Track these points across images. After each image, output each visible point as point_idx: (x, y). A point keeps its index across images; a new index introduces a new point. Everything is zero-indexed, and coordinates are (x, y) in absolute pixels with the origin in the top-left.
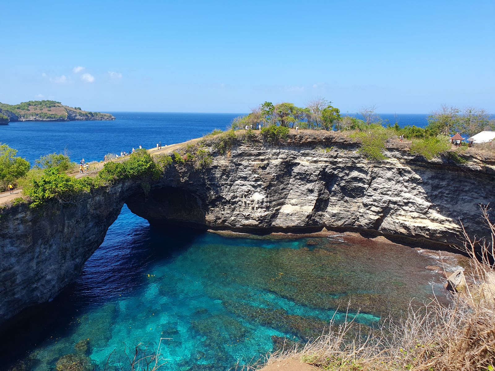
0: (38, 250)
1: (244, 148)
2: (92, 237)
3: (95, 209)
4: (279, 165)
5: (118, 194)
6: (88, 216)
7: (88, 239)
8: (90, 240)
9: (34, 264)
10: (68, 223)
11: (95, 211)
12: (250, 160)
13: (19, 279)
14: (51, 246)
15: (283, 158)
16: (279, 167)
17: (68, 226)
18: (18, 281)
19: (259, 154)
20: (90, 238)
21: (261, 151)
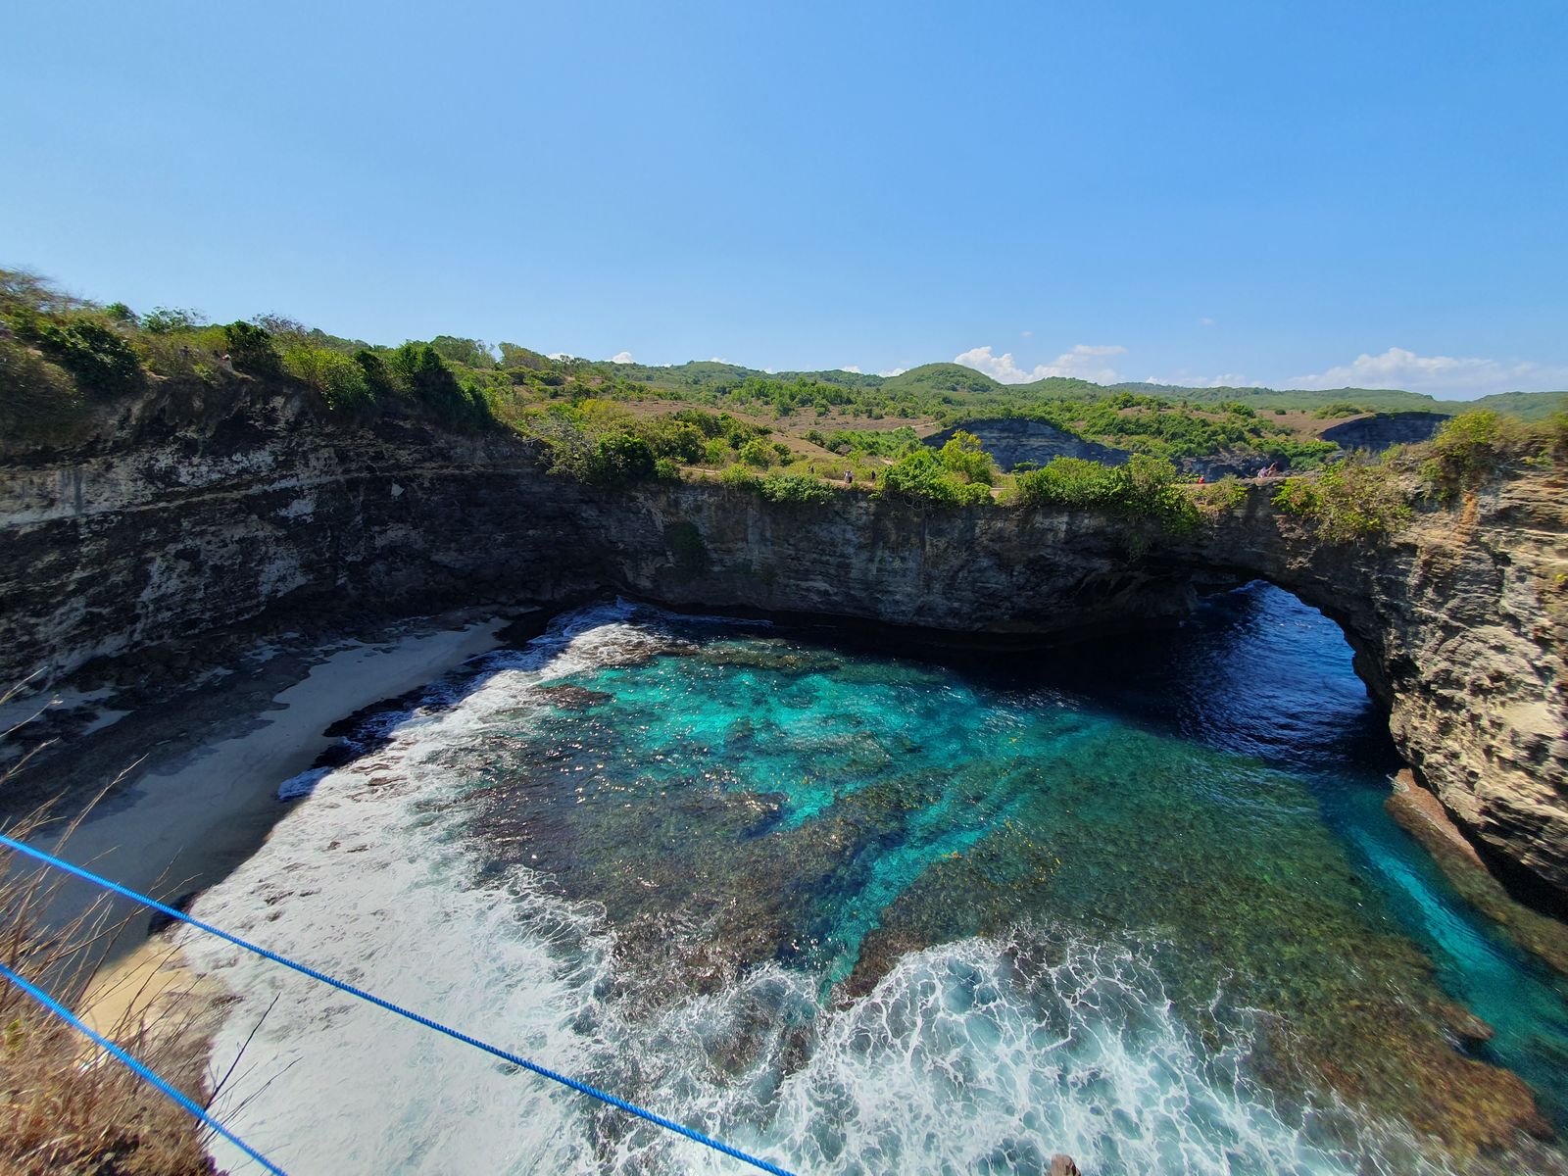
0: (879, 553)
1: (1530, 487)
2: (993, 585)
5: (1062, 535)
6: (977, 546)
7: (982, 584)
8: (987, 588)
9: (873, 568)
11: (992, 544)
12: (1546, 548)
13: (854, 574)
18: (851, 575)
20: (989, 585)
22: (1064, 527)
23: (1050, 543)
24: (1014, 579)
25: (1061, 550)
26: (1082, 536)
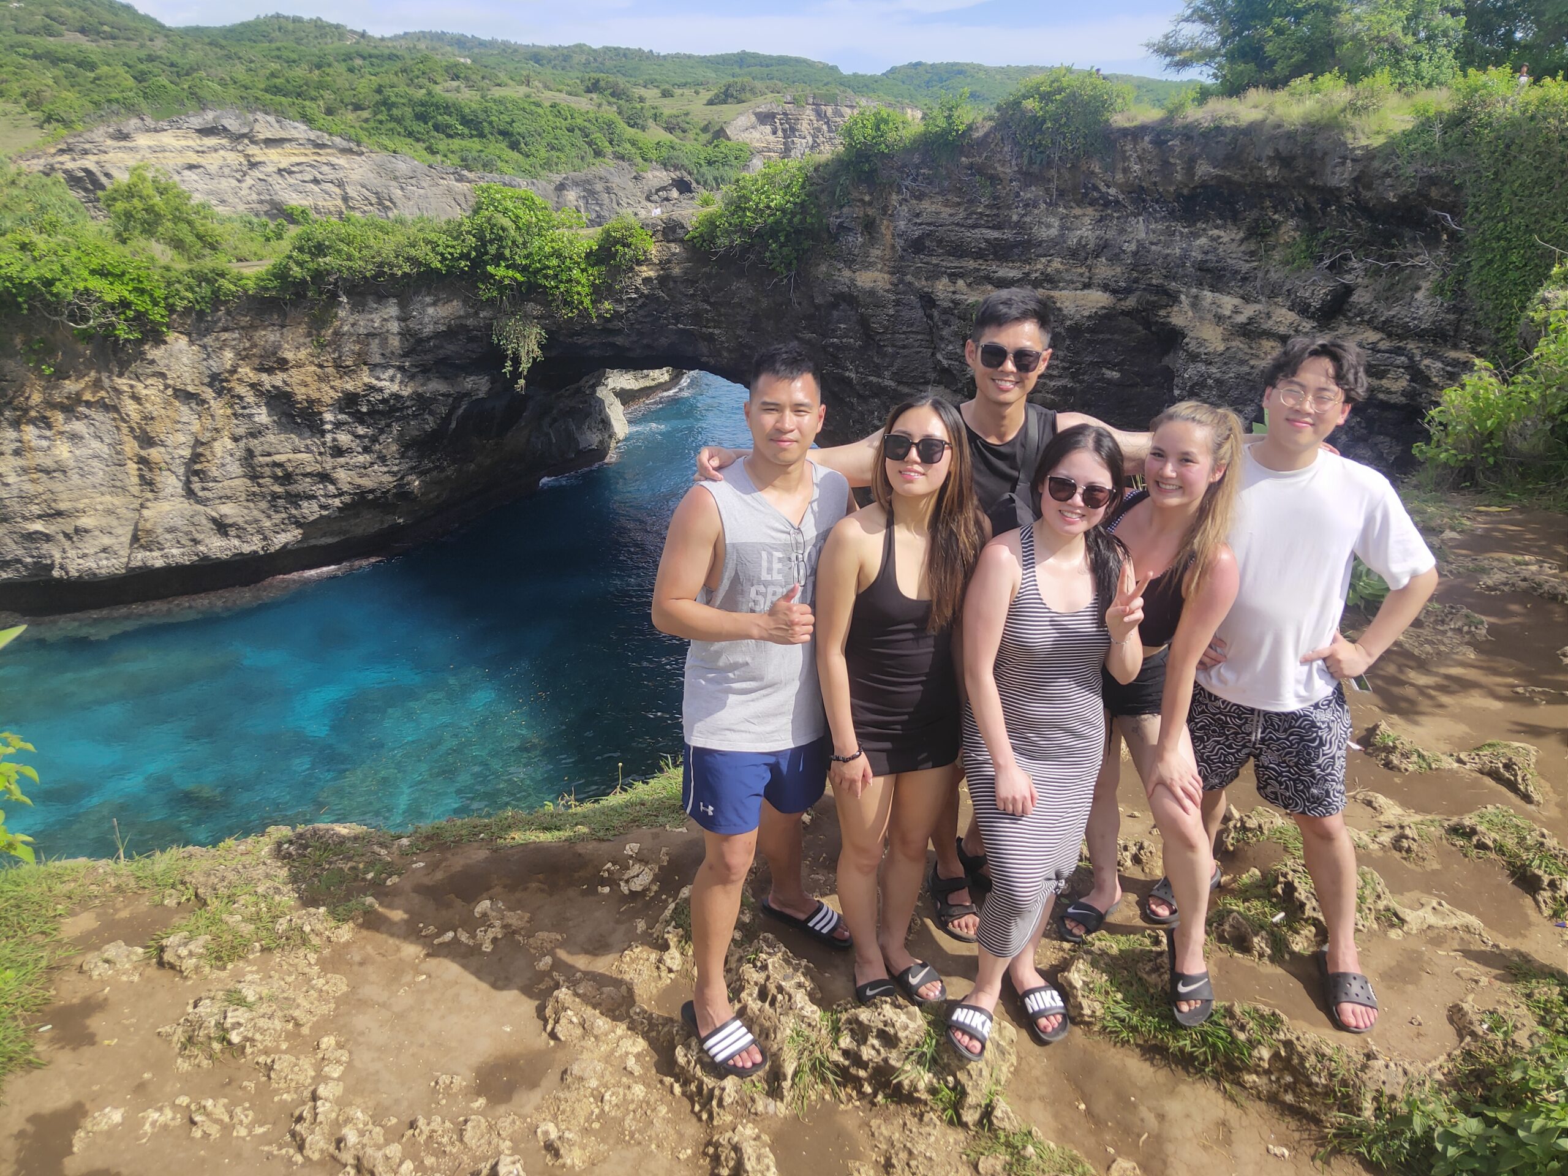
1: (933, 208)
2: (291, 456)
4: (1090, 330)
6: (234, 384)
7: (268, 459)
8: (277, 464)
10: (132, 387)
12: (961, 283)
14: (74, 437)
15: (1113, 285)
16: (1090, 342)
19: (1001, 252)
21: (1008, 234)
22: (394, 327)
23: (377, 359)
25: (402, 369)
26: (429, 339)
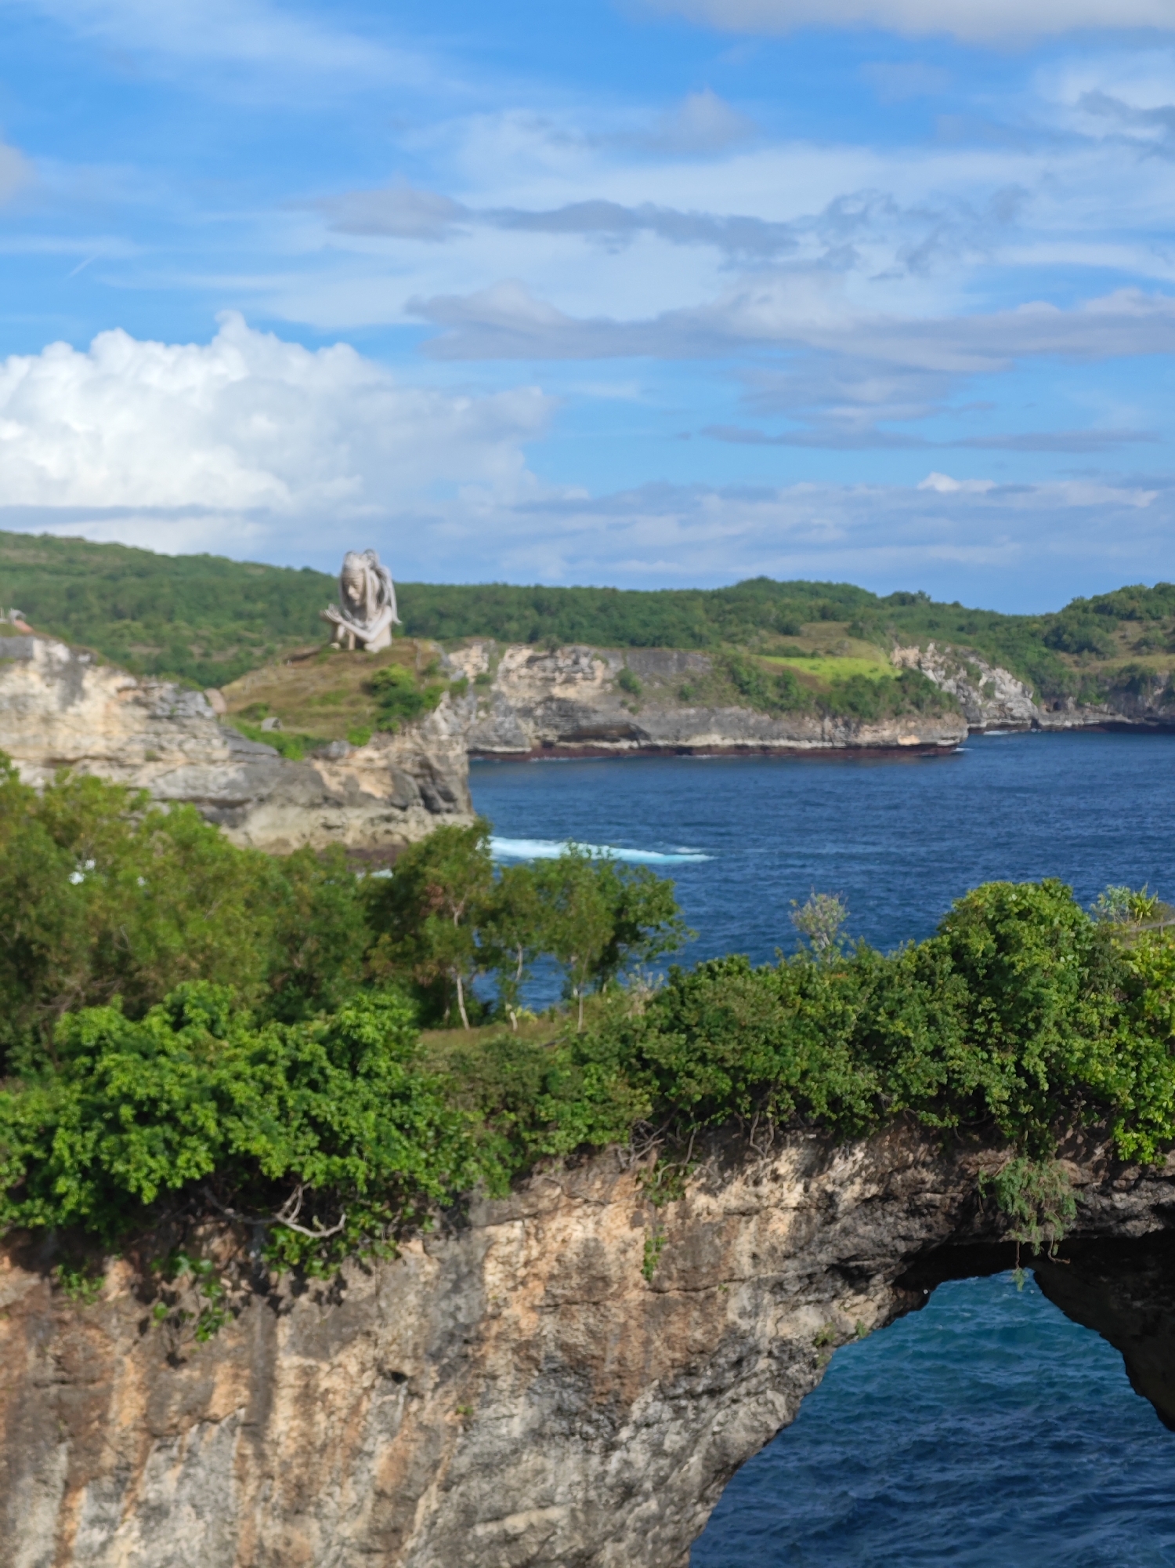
2: (535, 1517)
3: (555, 1306)
5: (781, 1225)
6: (487, 1348)
7: (493, 1528)
8: (510, 1540)
10: (307, 1373)
11: (550, 1324)
14: (155, 1514)
17: (308, 1397)
20: (516, 1523)
23: (746, 1267)
24: (616, 1458)
25: (778, 1286)
